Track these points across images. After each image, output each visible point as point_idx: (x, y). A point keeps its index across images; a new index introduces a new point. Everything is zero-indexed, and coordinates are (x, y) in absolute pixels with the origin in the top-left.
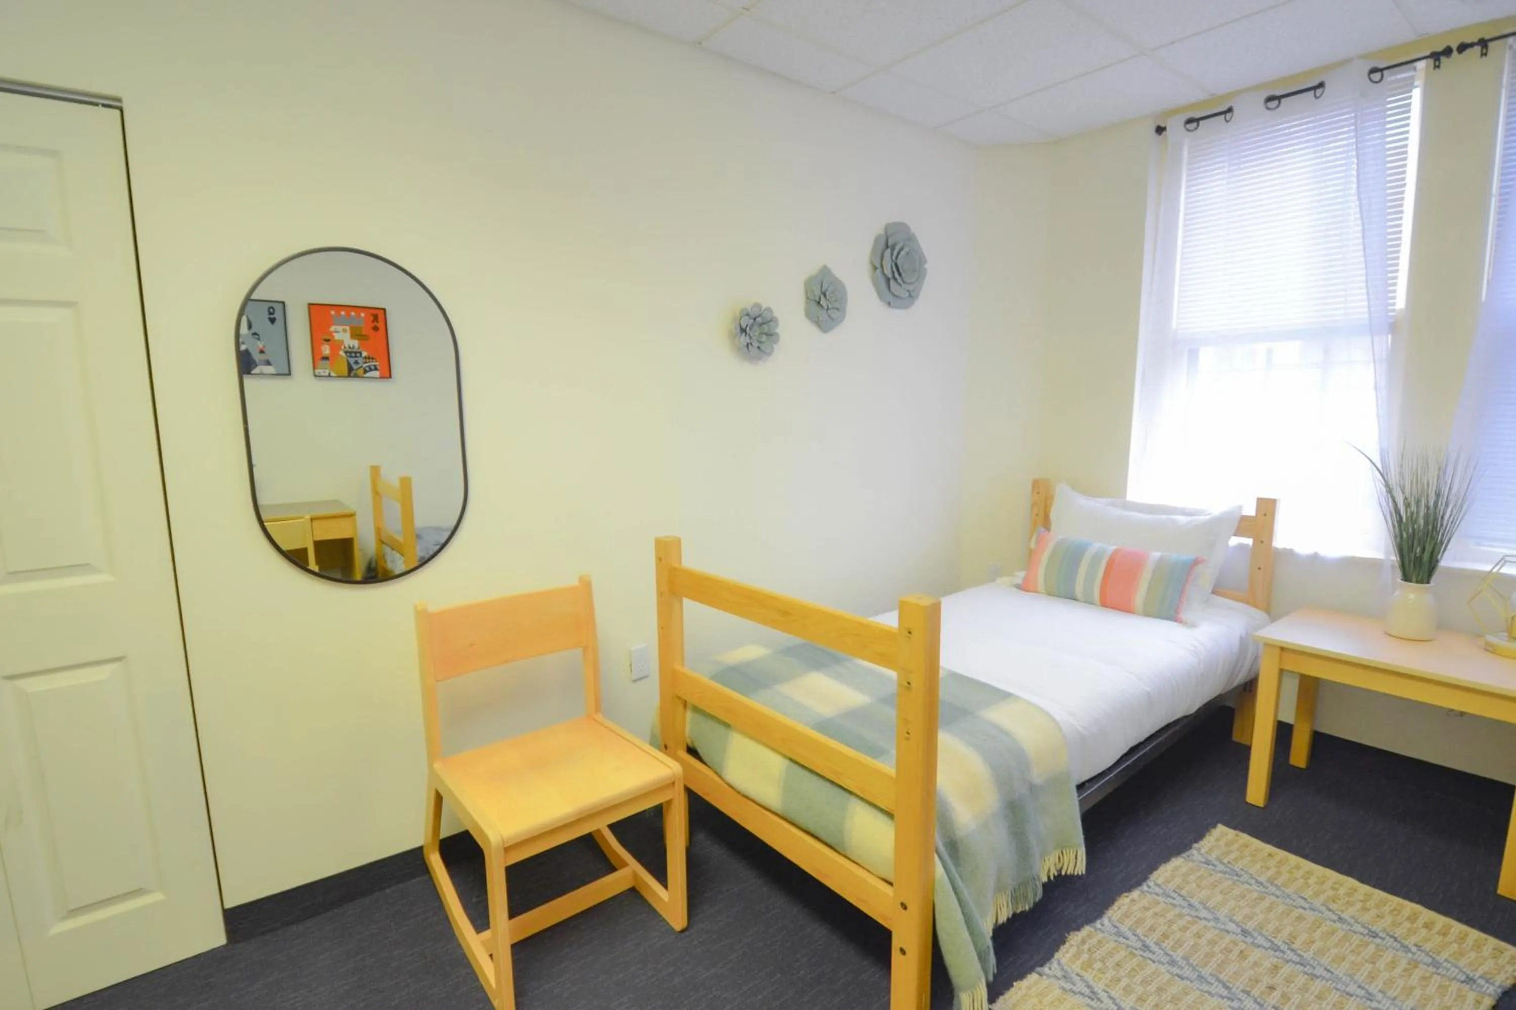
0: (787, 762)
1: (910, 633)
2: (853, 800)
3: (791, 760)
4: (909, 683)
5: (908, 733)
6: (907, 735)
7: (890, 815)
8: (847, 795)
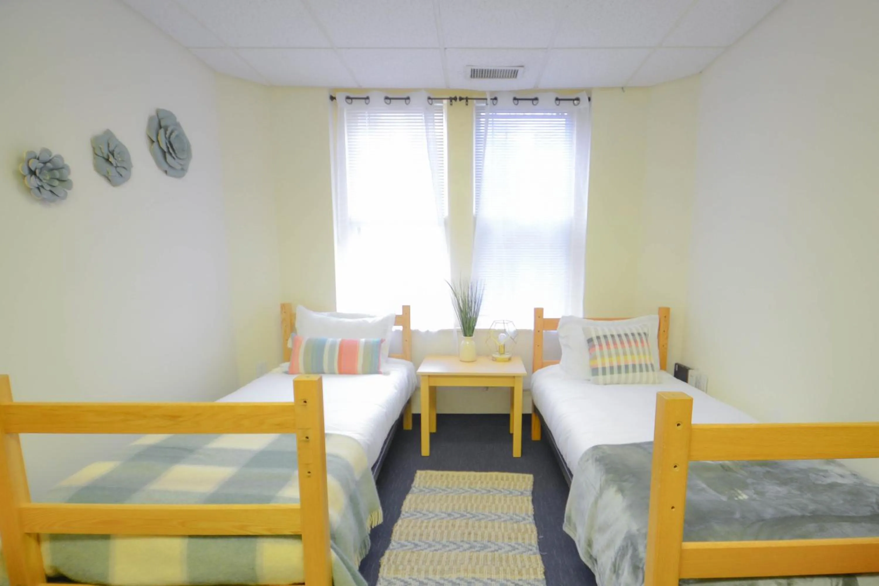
0: (186, 541)
1: (305, 402)
2: (260, 541)
3: (191, 536)
4: (307, 438)
5: (309, 472)
6: (309, 474)
7: (297, 537)
8: (253, 540)
